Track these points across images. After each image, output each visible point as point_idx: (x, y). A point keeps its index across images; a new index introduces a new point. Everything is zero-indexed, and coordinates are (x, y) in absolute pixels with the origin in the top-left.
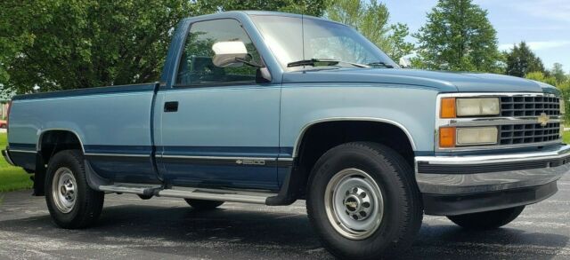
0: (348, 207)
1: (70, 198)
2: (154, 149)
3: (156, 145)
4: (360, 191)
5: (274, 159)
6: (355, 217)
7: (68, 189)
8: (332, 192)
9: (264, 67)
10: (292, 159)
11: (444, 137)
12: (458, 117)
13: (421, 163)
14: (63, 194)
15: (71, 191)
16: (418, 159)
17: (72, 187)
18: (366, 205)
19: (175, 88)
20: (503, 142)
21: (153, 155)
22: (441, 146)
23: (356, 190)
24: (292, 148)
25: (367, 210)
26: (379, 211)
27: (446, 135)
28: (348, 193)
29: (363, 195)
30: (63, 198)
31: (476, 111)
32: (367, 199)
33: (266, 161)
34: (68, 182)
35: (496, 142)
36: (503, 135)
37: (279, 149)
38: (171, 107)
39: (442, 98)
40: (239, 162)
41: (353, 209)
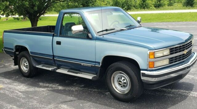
0: (119, 83)
1: (27, 67)
2: (54, 56)
3: (54, 55)
4: (123, 78)
5: (94, 65)
6: (122, 87)
7: (26, 65)
8: (114, 77)
9: (89, 33)
10: (100, 66)
11: (150, 65)
12: (155, 58)
13: (143, 73)
14: (24, 66)
15: (27, 66)
16: (142, 72)
17: (27, 64)
18: (125, 83)
19: (60, 36)
20: (171, 63)
21: (54, 58)
22: (149, 68)
23: (121, 78)
24: (100, 62)
25: (125, 85)
26: (129, 85)
27: (151, 64)
28: (119, 79)
29: (124, 80)
30: (24, 68)
31: (162, 55)
32: (125, 81)
33: (91, 66)
34: (25, 62)
35: (168, 64)
36: (171, 61)
37: (96, 62)
38: (59, 43)
39: (150, 52)
40: (82, 65)
41: (120, 84)
